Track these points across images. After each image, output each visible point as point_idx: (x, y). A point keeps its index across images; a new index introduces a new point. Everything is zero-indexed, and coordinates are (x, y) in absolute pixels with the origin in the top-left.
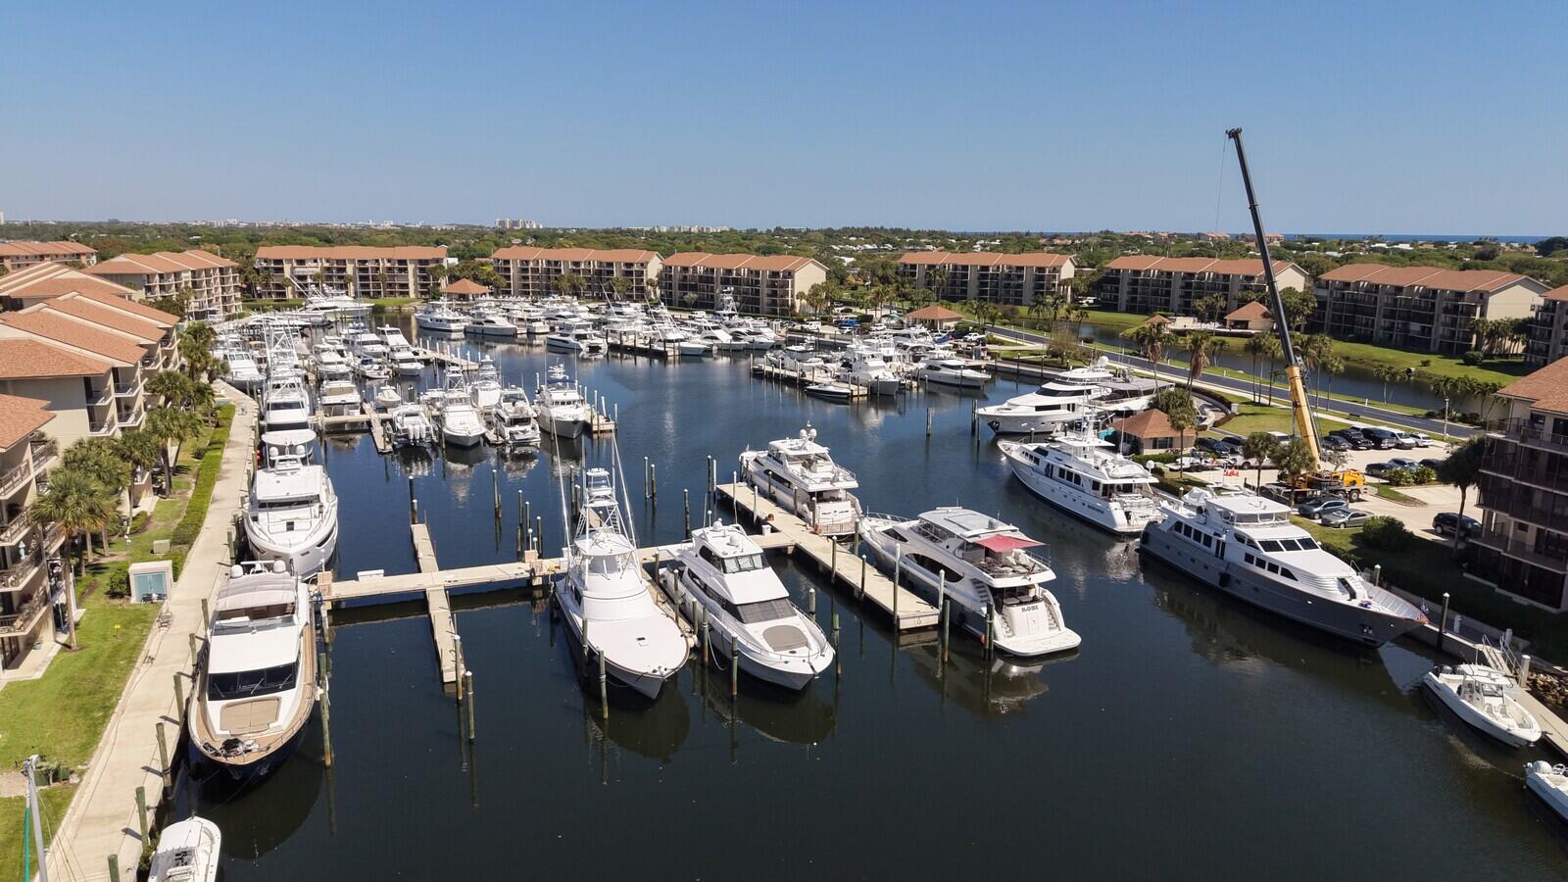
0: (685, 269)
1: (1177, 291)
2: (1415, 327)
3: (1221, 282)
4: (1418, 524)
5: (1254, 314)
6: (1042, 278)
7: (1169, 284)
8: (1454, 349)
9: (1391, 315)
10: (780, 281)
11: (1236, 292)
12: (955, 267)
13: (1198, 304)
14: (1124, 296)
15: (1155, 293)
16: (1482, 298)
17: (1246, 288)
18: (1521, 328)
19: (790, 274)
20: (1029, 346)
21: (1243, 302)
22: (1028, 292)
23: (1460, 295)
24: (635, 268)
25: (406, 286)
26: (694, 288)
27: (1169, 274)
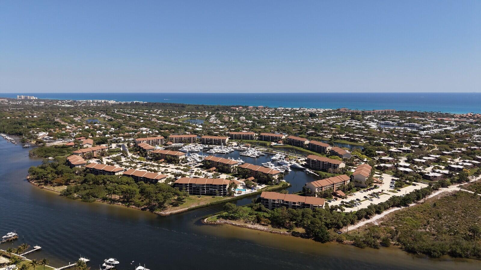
0: (207, 139)
1: (270, 138)
2: (298, 144)
3: (276, 137)
4: (304, 164)
5: (281, 142)
6: (251, 136)
7: (269, 137)
8: (302, 147)
9: (296, 143)
10: (224, 141)
11: (278, 139)
12: (239, 135)
13: (274, 141)
14: (263, 139)
15: (268, 138)
16: (304, 142)
17: (279, 138)
18: (308, 145)
19: (225, 140)
20: (264, 149)
21: (279, 140)
22: (250, 138)
23: (302, 141)
24: (195, 138)
25: (159, 143)
26: (208, 141)
27: (269, 136)
